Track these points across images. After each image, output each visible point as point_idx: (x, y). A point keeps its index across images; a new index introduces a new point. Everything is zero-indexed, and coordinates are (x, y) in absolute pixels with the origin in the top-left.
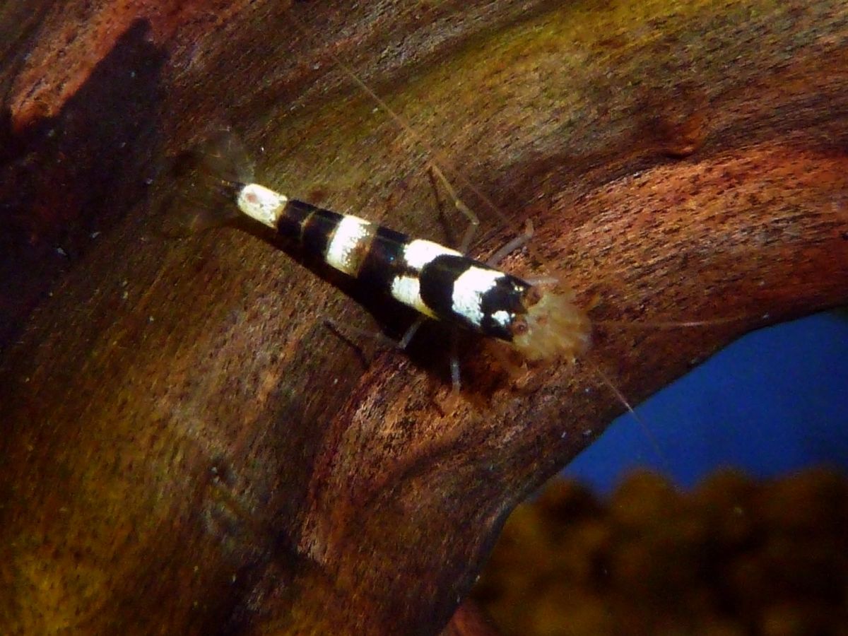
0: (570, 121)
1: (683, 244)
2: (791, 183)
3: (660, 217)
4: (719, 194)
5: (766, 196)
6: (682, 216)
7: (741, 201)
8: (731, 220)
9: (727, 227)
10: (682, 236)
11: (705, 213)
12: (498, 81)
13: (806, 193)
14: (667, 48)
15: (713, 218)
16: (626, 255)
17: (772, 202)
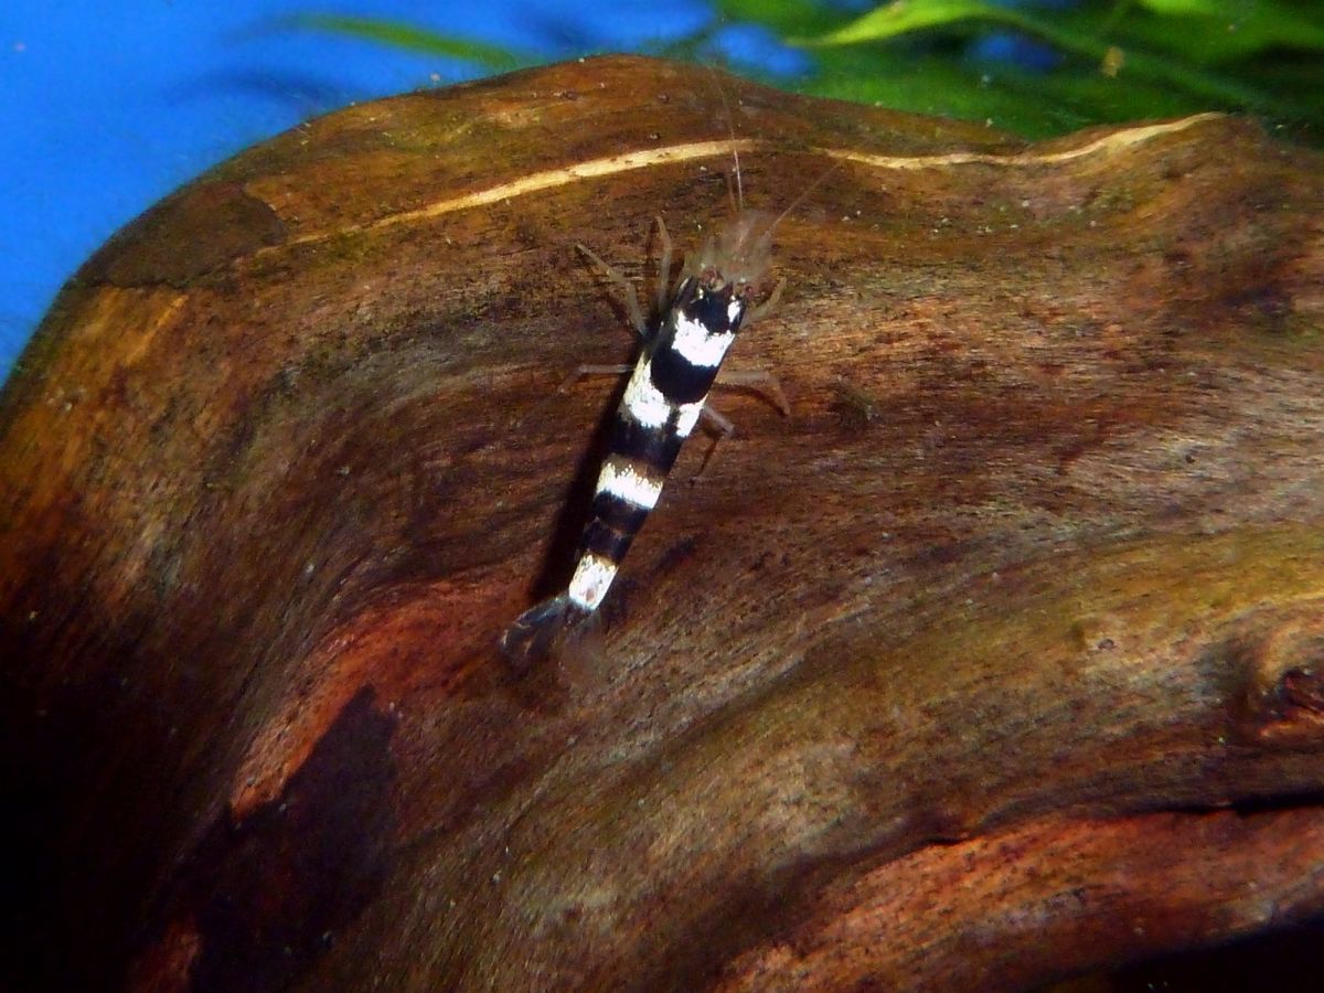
0: (838, 821)
1: (959, 925)
2: (1074, 854)
3: (933, 898)
4: (995, 869)
5: (1046, 868)
6: (957, 895)
7: (1019, 875)
8: (1008, 897)
9: (1005, 906)
10: (958, 917)
11: (981, 892)
12: (760, 775)
13: (1088, 864)
14: (940, 741)
15: (990, 895)
16: (899, 941)
17: (1054, 875)
